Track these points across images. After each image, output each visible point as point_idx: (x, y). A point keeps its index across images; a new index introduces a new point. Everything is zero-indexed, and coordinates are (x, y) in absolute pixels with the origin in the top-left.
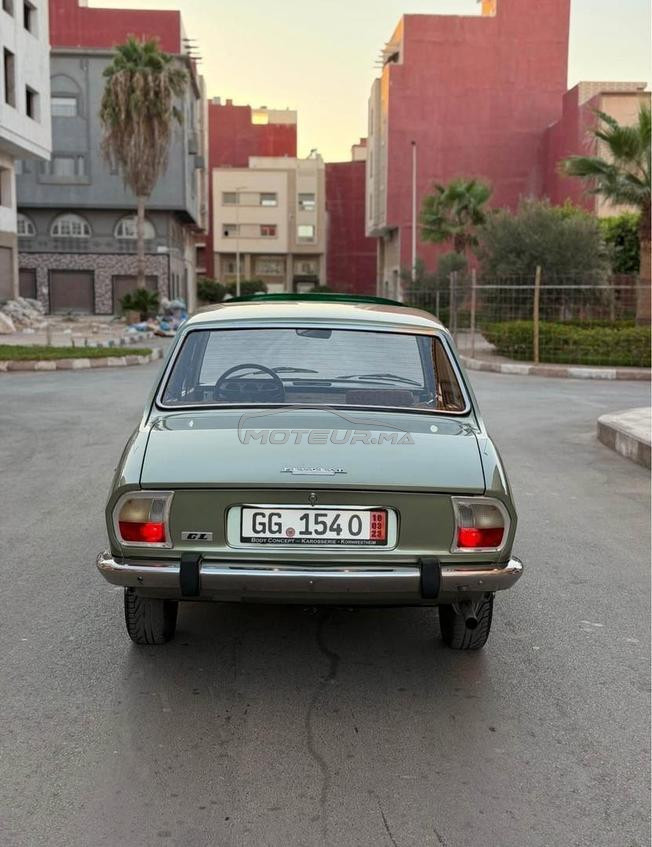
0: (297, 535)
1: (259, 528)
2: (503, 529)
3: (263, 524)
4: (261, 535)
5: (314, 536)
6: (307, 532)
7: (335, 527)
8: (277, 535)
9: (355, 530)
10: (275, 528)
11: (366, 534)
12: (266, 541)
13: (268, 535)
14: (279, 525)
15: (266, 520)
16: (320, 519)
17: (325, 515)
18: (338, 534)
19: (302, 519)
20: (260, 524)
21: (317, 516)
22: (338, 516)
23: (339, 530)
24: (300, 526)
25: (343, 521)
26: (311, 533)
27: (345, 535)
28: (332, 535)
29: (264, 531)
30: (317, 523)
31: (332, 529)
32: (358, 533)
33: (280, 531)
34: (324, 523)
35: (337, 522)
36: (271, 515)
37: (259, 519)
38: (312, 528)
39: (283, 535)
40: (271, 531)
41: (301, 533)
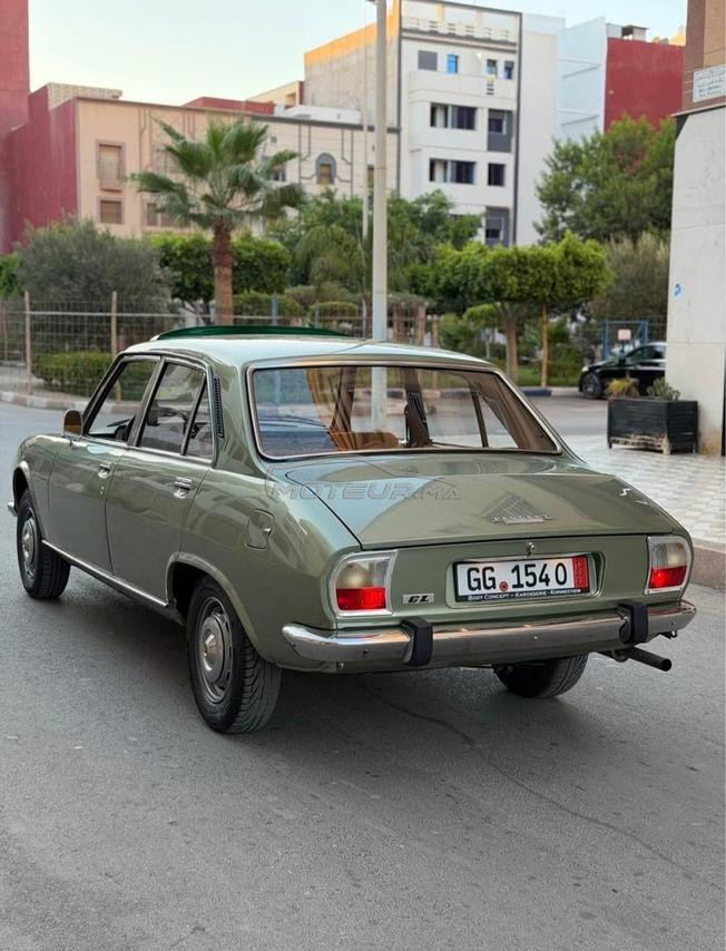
0: (510, 589)
1: (474, 584)
2: (686, 567)
3: (478, 580)
4: (477, 592)
5: (526, 588)
6: (519, 585)
7: (544, 577)
8: (492, 591)
9: (561, 579)
10: (489, 583)
11: (570, 583)
12: (483, 598)
13: (483, 591)
14: (493, 579)
15: (480, 576)
16: (530, 570)
17: (534, 566)
18: (547, 584)
19: (513, 571)
20: (475, 580)
21: (527, 567)
22: (545, 566)
23: (547, 581)
24: (512, 580)
25: (550, 571)
26: (522, 586)
27: (553, 585)
28: (540, 586)
29: (479, 587)
30: (527, 574)
31: (541, 580)
32: (563, 583)
33: (494, 586)
34: (533, 574)
35: (546, 572)
36: (484, 570)
37: (474, 575)
38: (524, 579)
39: (498, 590)
40: (487, 588)
41: (514, 586)
